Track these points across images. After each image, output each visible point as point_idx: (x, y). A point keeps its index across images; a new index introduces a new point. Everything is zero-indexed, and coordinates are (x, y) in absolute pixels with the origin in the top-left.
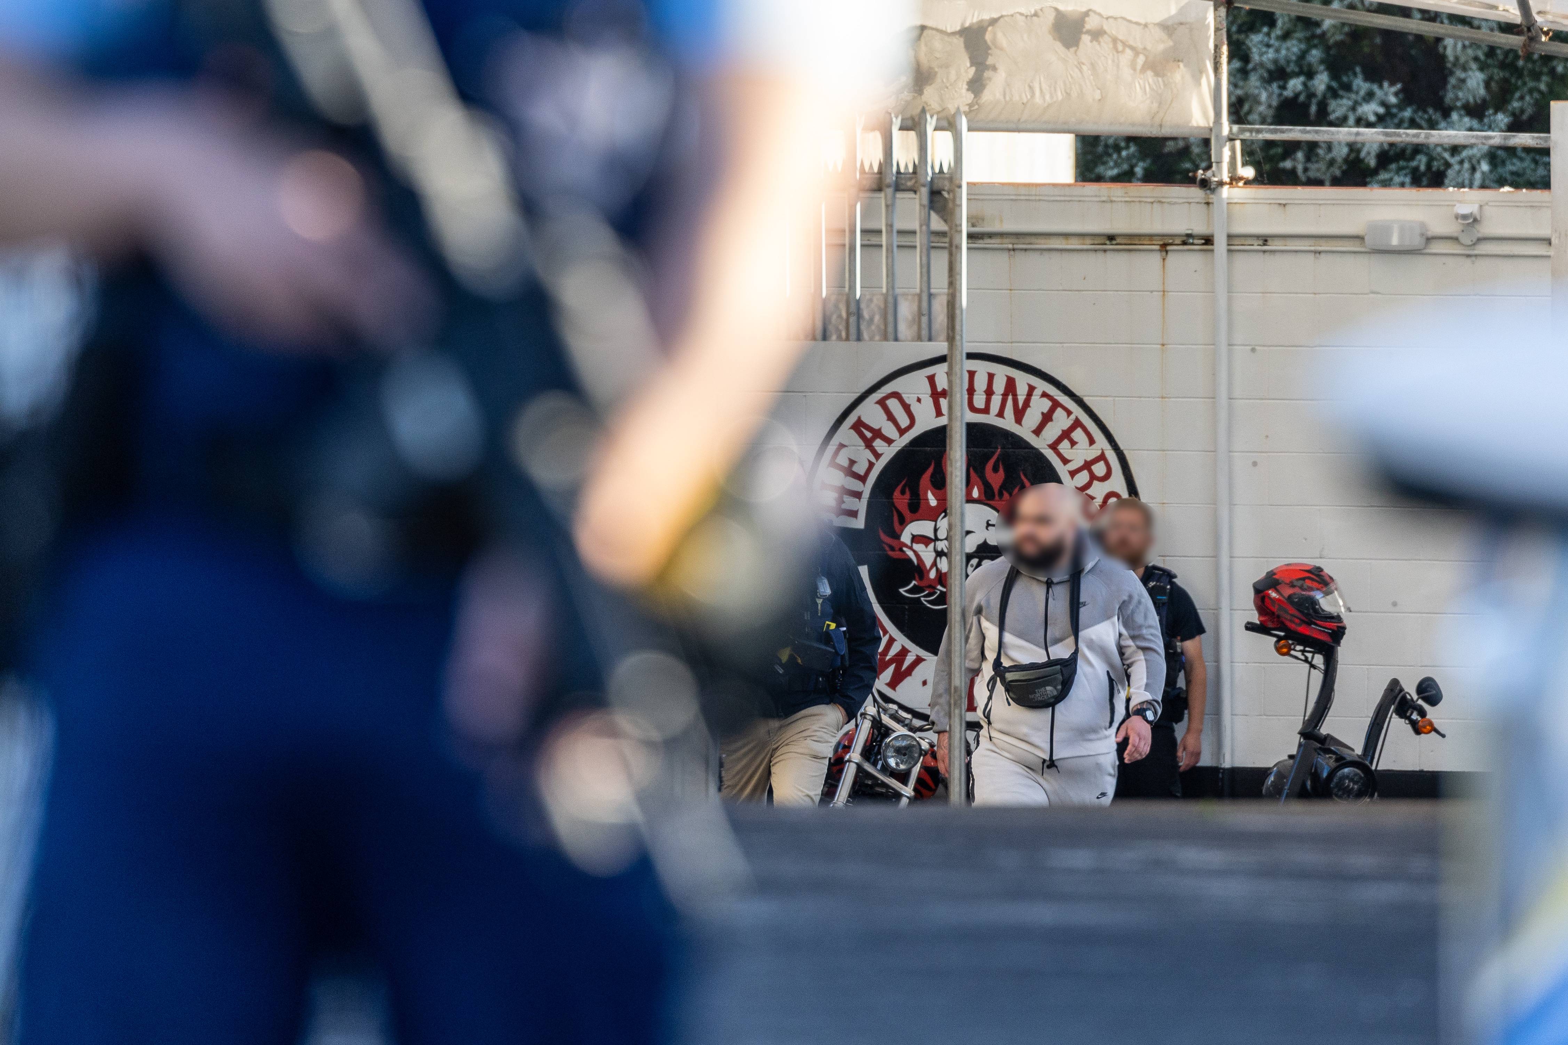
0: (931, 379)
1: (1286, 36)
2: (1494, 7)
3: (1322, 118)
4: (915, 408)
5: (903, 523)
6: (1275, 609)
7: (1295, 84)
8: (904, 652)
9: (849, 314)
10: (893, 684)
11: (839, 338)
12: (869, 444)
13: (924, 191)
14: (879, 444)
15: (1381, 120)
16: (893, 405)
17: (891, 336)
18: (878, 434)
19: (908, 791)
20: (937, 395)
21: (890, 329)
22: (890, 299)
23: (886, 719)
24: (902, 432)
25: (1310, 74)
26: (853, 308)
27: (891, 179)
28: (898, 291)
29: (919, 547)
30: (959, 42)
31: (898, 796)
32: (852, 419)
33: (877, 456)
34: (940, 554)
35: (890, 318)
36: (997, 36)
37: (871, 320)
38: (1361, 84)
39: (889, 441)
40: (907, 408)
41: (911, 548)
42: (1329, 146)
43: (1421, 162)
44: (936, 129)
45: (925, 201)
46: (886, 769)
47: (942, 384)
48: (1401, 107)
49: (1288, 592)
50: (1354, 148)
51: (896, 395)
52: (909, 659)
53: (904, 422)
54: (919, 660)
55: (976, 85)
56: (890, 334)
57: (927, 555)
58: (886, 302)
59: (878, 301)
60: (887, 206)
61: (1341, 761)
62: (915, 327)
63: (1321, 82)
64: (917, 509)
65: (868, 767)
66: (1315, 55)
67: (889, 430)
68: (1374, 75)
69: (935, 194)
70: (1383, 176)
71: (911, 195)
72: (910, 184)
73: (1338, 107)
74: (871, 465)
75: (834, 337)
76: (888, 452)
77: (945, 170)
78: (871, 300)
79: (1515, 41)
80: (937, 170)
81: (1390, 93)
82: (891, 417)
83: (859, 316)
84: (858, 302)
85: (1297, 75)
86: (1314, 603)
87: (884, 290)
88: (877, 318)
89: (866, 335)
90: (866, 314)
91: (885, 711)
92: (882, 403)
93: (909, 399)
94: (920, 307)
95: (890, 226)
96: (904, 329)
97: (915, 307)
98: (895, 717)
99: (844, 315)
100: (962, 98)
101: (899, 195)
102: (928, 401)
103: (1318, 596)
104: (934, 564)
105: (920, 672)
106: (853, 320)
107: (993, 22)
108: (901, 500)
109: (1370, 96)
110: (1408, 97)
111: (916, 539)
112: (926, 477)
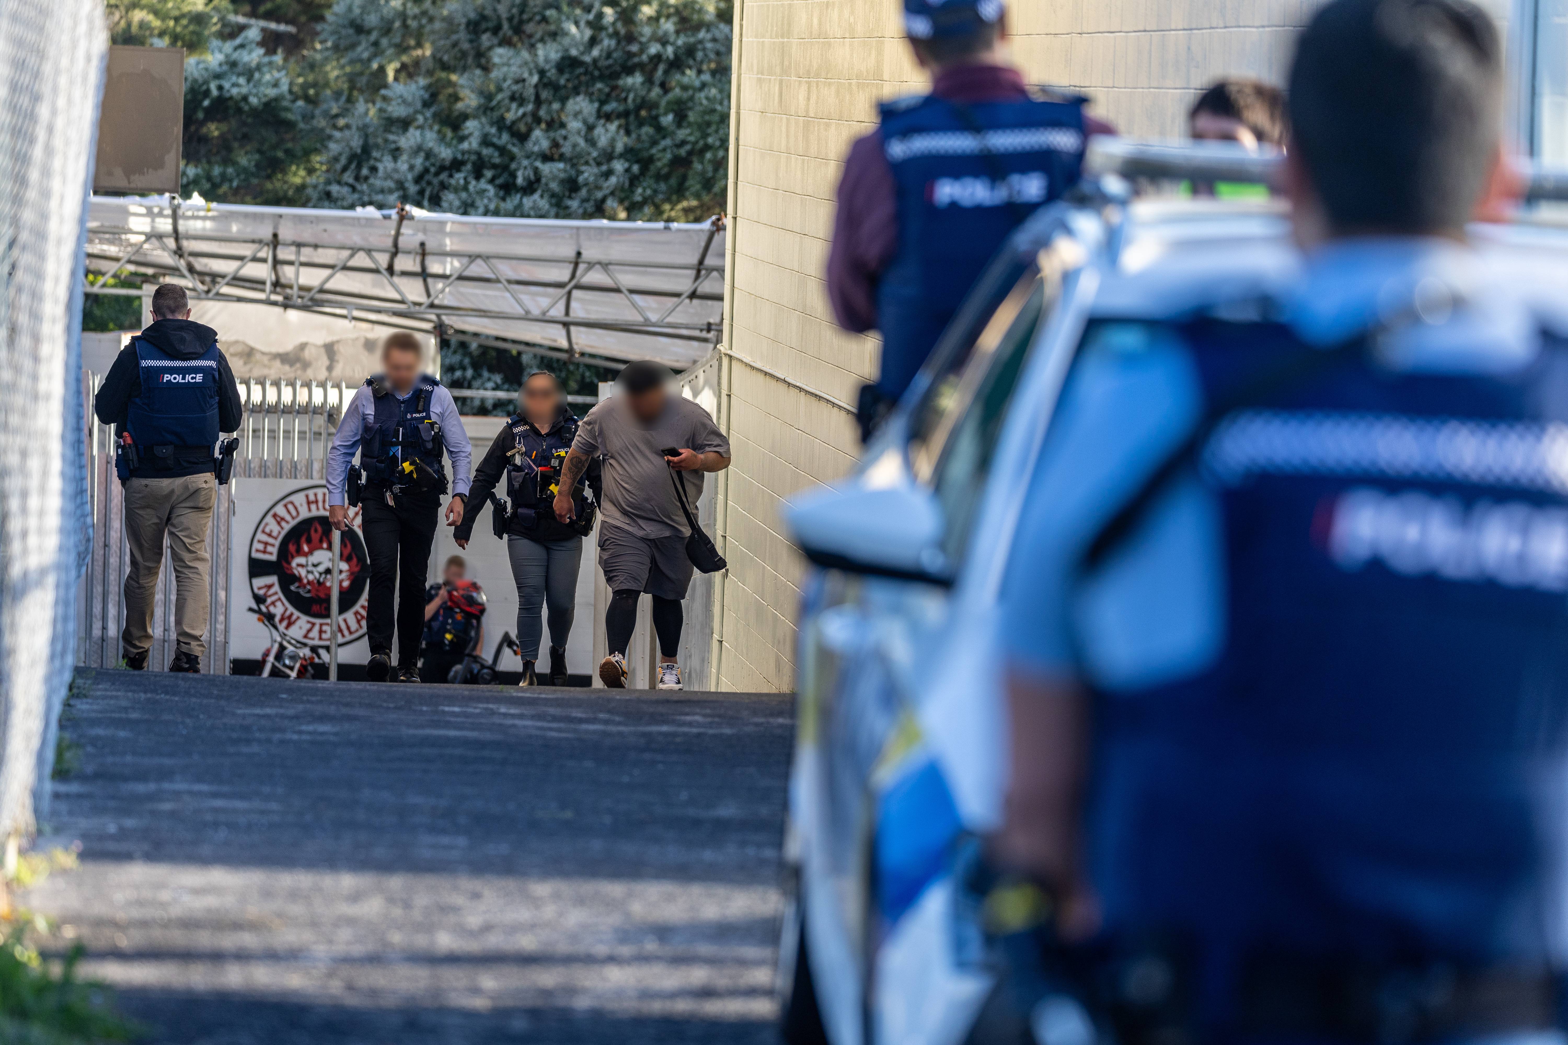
0: (307, 496)
1: (455, 352)
2: (555, 341)
3: (469, 387)
4: (300, 509)
5: (293, 557)
6: (456, 600)
7: (458, 374)
8: (292, 614)
9: (291, 467)
10: (287, 627)
11: (287, 477)
12: (279, 523)
13: (326, 415)
14: (283, 524)
15: (494, 389)
16: (290, 507)
17: (309, 477)
18: (283, 519)
19: (293, 674)
20: (309, 503)
21: (309, 474)
22: (310, 461)
23: (285, 644)
24: (293, 518)
25: (464, 369)
26: (293, 465)
27: (311, 409)
28: (313, 458)
29: (300, 569)
30: (323, 351)
31: (288, 676)
32: (272, 513)
33: (282, 528)
34: (308, 572)
35: (309, 470)
36: (340, 348)
37: (301, 470)
38: (486, 374)
39: (287, 522)
40: (296, 508)
41: (296, 569)
42: (472, 399)
43: (511, 408)
44: (332, 387)
45: (326, 419)
46: (285, 665)
47: (312, 498)
48: (503, 383)
49: (461, 592)
50: (483, 400)
51: (292, 503)
52: (294, 618)
53: (294, 513)
54: (298, 618)
55: (330, 369)
56: (309, 475)
57: (303, 572)
58: (308, 463)
59: (304, 462)
60: (309, 421)
61: (483, 667)
62: (320, 474)
63: (469, 373)
64: (299, 552)
65: (277, 664)
66: (467, 361)
67: (288, 518)
68: (491, 370)
69: (330, 416)
70: (495, 413)
71: (320, 416)
72: (319, 411)
73: (476, 384)
74: (279, 533)
75: (285, 477)
76: (287, 527)
77: (335, 405)
78: (301, 461)
79: (564, 356)
80: (331, 405)
81: (498, 378)
82: (289, 512)
83: (296, 468)
84: (296, 462)
85: (458, 369)
86: (472, 597)
87: (307, 457)
88: (304, 469)
89: (298, 477)
90: (299, 467)
91: (285, 639)
92: (285, 506)
93: (297, 504)
94: (322, 465)
95: (310, 429)
96: (315, 474)
97: (320, 465)
98: (289, 642)
99: (289, 467)
100: (323, 374)
101: (315, 416)
102: (305, 506)
103: (475, 595)
104: (306, 577)
105: (298, 623)
106: (293, 470)
107: (338, 342)
108: (292, 548)
109: (489, 379)
110: (506, 380)
111: (299, 565)
112: (303, 539)
